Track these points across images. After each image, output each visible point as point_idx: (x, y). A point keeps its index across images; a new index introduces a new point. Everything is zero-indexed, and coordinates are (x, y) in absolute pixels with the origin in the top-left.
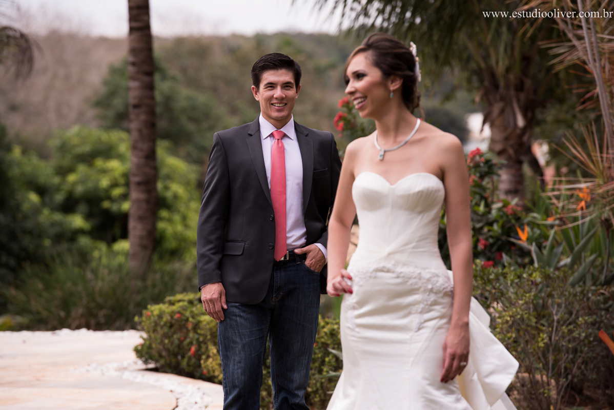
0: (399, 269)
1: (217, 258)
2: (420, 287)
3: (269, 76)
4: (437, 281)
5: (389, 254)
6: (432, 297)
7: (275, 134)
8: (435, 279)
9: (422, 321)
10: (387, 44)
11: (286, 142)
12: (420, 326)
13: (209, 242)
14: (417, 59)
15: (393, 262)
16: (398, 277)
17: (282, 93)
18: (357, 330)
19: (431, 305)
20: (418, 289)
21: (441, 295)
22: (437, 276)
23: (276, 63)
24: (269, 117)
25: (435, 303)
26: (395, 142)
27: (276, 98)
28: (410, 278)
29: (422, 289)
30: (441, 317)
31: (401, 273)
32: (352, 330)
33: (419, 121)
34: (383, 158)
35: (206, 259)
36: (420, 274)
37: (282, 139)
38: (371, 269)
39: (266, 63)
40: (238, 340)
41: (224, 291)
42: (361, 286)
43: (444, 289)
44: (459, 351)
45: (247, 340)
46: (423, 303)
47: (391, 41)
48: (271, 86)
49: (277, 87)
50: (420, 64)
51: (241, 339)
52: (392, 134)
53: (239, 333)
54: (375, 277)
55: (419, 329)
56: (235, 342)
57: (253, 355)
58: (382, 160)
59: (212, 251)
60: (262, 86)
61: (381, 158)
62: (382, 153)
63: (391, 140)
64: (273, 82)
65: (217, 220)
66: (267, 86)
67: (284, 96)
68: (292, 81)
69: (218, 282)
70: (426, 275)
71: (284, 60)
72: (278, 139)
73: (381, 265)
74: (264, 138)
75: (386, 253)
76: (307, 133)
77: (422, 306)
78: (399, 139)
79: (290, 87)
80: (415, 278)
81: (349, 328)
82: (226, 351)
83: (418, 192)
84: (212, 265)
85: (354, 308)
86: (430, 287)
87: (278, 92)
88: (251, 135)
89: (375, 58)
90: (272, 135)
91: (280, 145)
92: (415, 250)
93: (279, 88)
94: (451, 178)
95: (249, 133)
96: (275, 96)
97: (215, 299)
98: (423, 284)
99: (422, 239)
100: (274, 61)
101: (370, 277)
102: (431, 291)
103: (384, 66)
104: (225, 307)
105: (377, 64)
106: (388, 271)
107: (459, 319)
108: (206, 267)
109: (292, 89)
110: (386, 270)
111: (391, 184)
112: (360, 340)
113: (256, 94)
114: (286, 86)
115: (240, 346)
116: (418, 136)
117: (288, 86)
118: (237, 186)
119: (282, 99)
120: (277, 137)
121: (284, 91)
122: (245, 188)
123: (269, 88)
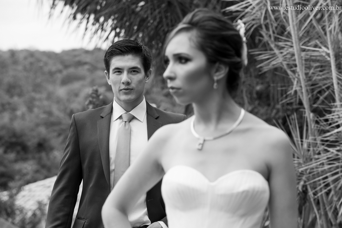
3: (117, 62)
7: (124, 116)
10: (214, 24)
11: (134, 123)
14: (244, 39)
17: (129, 78)
23: (123, 50)
27: (123, 83)
33: (243, 112)
34: (202, 147)
37: (130, 121)
47: (218, 21)
48: (119, 71)
49: (123, 72)
50: (247, 44)
52: (214, 121)
58: (200, 150)
60: (111, 71)
61: (200, 147)
62: (201, 141)
63: (212, 127)
64: (120, 68)
65: (66, 197)
66: (114, 71)
67: (130, 81)
68: (140, 66)
71: (130, 46)
72: (126, 122)
74: (114, 120)
79: (137, 72)
87: (124, 77)
88: (103, 118)
89: (200, 40)
90: (120, 117)
91: (127, 127)
93: (125, 73)
95: (101, 115)
100: (121, 47)
103: (210, 50)
105: (202, 47)
109: (139, 74)
111: (211, 181)
113: (108, 78)
114: (133, 70)
117: (134, 71)
118: (85, 166)
119: (128, 84)
120: (125, 118)
121: (131, 76)
122: (91, 168)
123: (117, 73)
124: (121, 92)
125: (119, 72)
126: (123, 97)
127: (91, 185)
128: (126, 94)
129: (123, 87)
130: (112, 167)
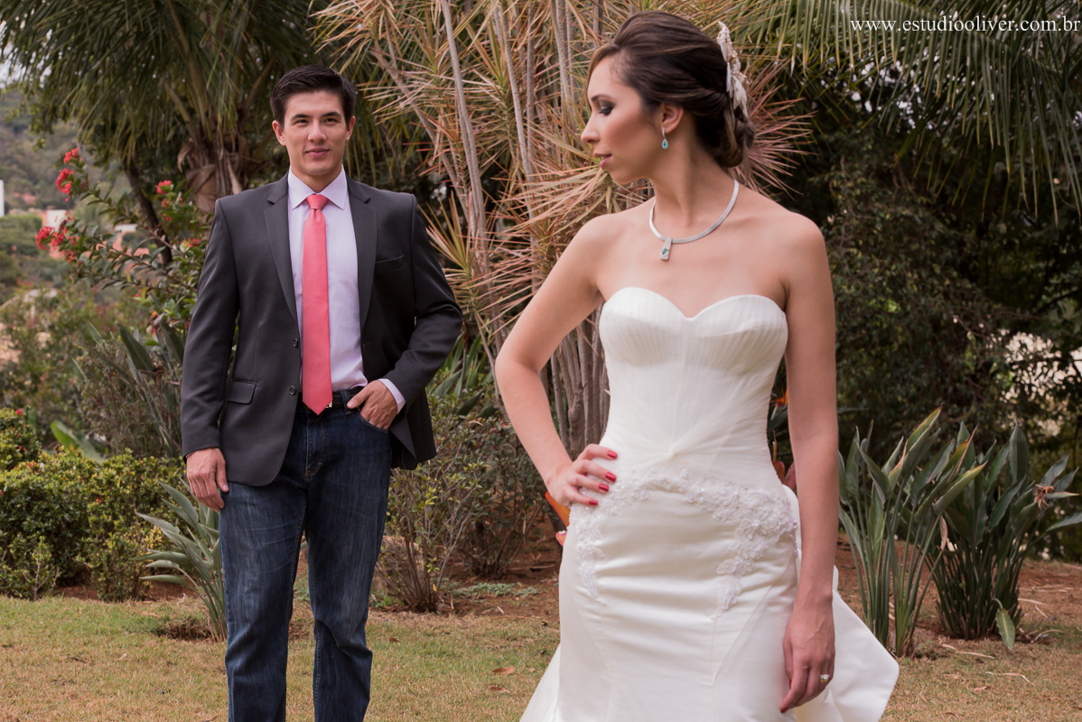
0: (698, 488)
1: (212, 408)
2: (738, 524)
3: (299, 104)
4: (771, 512)
5: (677, 456)
6: (760, 544)
7: (311, 200)
8: (766, 508)
9: (738, 589)
11: (329, 213)
12: (732, 599)
13: (202, 382)
15: (684, 472)
16: (693, 503)
17: (322, 132)
18: (601, 599)
19: (755, 560)
20: (732, 528)
21: (776, 539)
22: (770, 501)
23: (311, 82)
24: (302, 171)
25: (764, 557)
26: (691, 223)
27: (312, 141)
28: (718, 506)
29: (740, 528)
30: (775, 583)
31: (701, 495)
32: (592, 600)
34: (669, 256)
35: (195, 410)
36: (738, 497)
37: (322, 209)
38: (638, 484)
39: (293, 82)
40: (249, 544)
41: (223, 462)
42: (614, 514)
43: (782, 527)
44: (819, 655)
45: (263, 544)
46: (741, 556)
48: (303, 119)
49: (312, 121)
51: (254, 542)
53: (251, 532)
54: (645, 500)
55: (732, 606)
56: (244, 548)
57: (275, 570)
58: (666, 261)
59: (207, 397)
60: (288, 120)
61: (665, 256)
62: (665, 246)
63: (683, 221)
64: (305, 114)
65: (215, 345)
66: (294, 121)
67: (324, 136)
68: (339, 111)
69: (213, 448)
70: (750, 501)
71: (323, 76)
72: (315, 210)
73: (660, 477)
74: (293, 208)
75: (670, 454)
76: (368, 197)
77: (737, 561)
78: (700, 218)
79: (335, 121)
80: (727, 506)
81: (583, 594)
82: (231, 562)
83: (745, 333)
84: (204, 420)
85: (595, 557)
86: (756, 524)
87: (314, 130)
88: (273, 204)
89: (628, 68)
90: (305, 202)
91: (318, 219)
92: (727, 449)
93: (315, 123)
94: (801, 305)
95: (269, 199)
96: (309, 138)
97: (205, 475)
98: (742, 517)
99: (743, 427)
100: (307, 78)
101: (635, 499)
102: (758, 531)
103: (644, 85)
104: (225, 488)
106: (674, 489)
107: (814, 590)
108: (195, 422)
109: (338, 125)
110: (668, 487)
112: (606, 619)
113: (280, 135)
114: (328, 118)
115: (252, 555)
116: (737, 217)
117: (330, 120)
118: (247, 289)
119: (322, 141)
120: (314, 205)
121: (325, 128)
122: (259, 292)
123: (300, 124)
124: (307, 155)
125: (303, 121)
126: (312, 166)
127: (261, 323)
128: (317, 159)
129: (311, 147)
130: (298, 290)
